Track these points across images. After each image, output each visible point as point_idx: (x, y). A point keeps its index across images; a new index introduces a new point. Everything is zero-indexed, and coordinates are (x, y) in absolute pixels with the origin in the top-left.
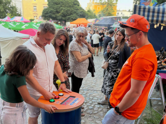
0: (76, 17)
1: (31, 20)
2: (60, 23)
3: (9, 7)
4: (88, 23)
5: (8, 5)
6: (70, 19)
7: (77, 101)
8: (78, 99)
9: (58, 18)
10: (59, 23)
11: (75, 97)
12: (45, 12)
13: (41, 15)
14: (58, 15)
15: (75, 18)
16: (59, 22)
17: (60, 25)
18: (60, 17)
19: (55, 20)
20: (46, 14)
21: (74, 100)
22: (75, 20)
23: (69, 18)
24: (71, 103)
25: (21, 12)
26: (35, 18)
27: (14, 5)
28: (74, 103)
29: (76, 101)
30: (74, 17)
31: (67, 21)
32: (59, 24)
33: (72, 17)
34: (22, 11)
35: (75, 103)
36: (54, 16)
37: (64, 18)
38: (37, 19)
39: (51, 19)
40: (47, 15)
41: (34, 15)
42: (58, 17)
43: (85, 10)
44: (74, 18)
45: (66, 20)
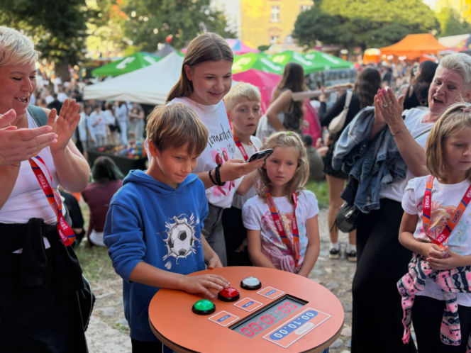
0: (399, 33)
1: (263, 49)
2: (347, 55)
3: (207, 12)
4: (441, 50)
5: (205, 10)
6: (381, 39)
7: (306, 324)
8: (315, 313)
9: (341, 38)
10: (343, 55)
11: (304, 302)
12: (304, 23)
13: (290, 33)
14: (341, 28)
15: (396, 35)
16: (344, 52)
17: (347, 59)
18: (349, 36)
19: (332, 45)
20: (305, 27)
21: (296, 320)
22: (396, 41)
23: (377, 36)
24: (278, 332)
25: (236, 27)
26: (274, 41)
27: (220, 9)
28: (290, 330)
29: (303, 322)
30: (392, 33)
31: (369, 46)
32: (344, 57)
33: (387, 34)
34: (239, 24)
35: (296, 332)
36: (328, 31)
37: (359, 39)
38: (278, 43)
39: (319, 44)
40: (307, 31)
41: (272, 33)
42: (341, 34)
43: (432, 8)
44: (392, 37)
45: (367, 42)
